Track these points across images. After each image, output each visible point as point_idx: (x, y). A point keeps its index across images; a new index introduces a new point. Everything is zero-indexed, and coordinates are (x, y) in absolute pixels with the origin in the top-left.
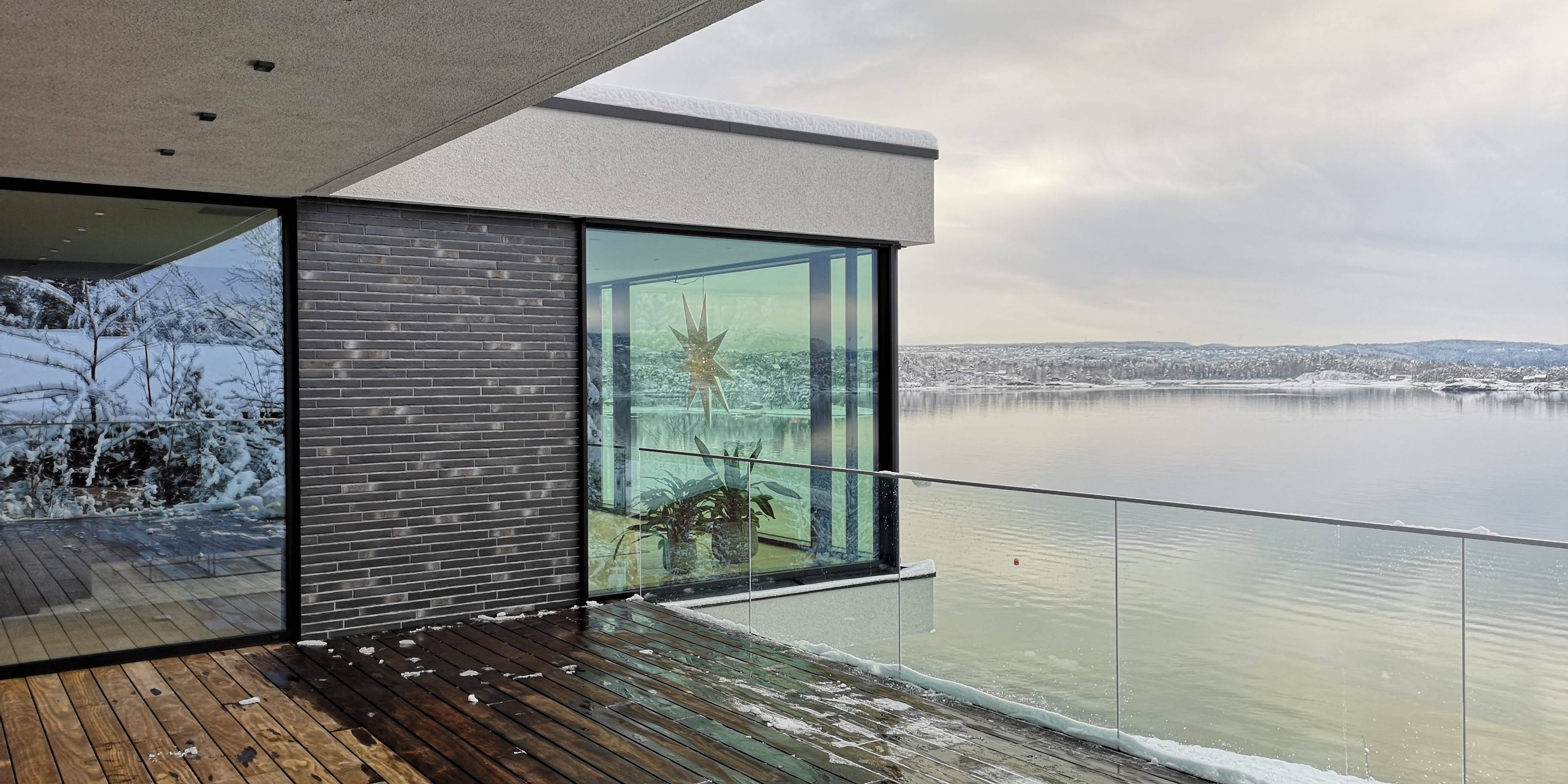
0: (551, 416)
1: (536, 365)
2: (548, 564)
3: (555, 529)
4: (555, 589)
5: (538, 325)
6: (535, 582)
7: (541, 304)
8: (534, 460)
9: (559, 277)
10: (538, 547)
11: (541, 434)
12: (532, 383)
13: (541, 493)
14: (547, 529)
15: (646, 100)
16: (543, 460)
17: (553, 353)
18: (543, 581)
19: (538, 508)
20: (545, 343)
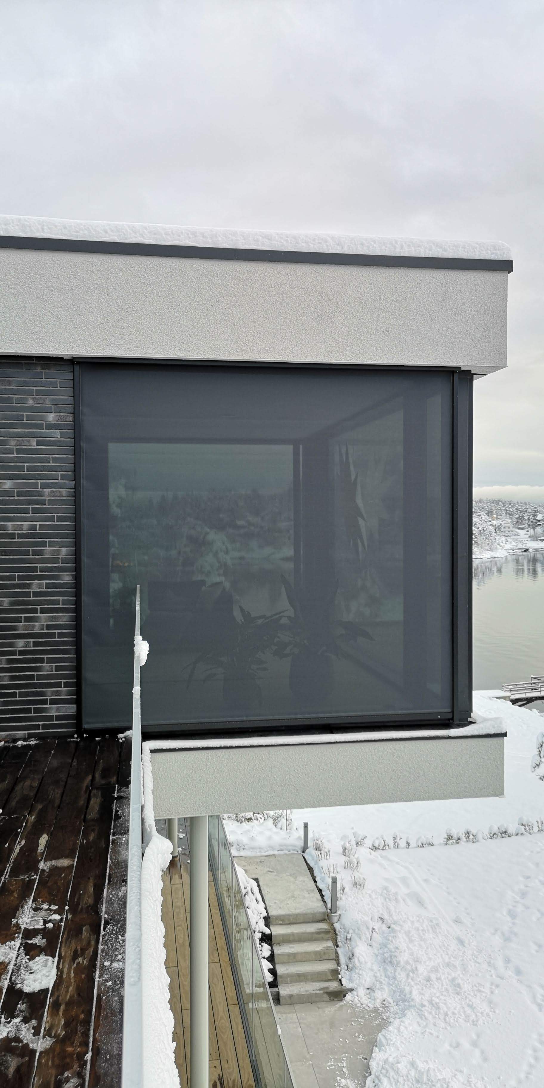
0: (45, 551)
1: (30, 503)
2: (42, 694)
3: (50, 661)
4: (51, 718)
5: (30, 464)
6: (29, 711)
7: (35, 443)
8: (28, 594)
9: (53, 417)
10: (32, 677)
11: (35, 569)
12: (25, 520)
13: (34, 626)
14: (41, 661)
15: (135, 233)
16: (36, 594)
17: (47, 491)
18: (36, 710)
19: (32, 640)
20: (39, 481)
